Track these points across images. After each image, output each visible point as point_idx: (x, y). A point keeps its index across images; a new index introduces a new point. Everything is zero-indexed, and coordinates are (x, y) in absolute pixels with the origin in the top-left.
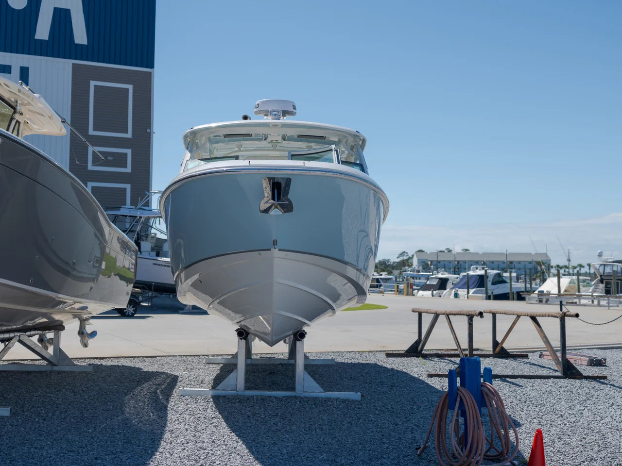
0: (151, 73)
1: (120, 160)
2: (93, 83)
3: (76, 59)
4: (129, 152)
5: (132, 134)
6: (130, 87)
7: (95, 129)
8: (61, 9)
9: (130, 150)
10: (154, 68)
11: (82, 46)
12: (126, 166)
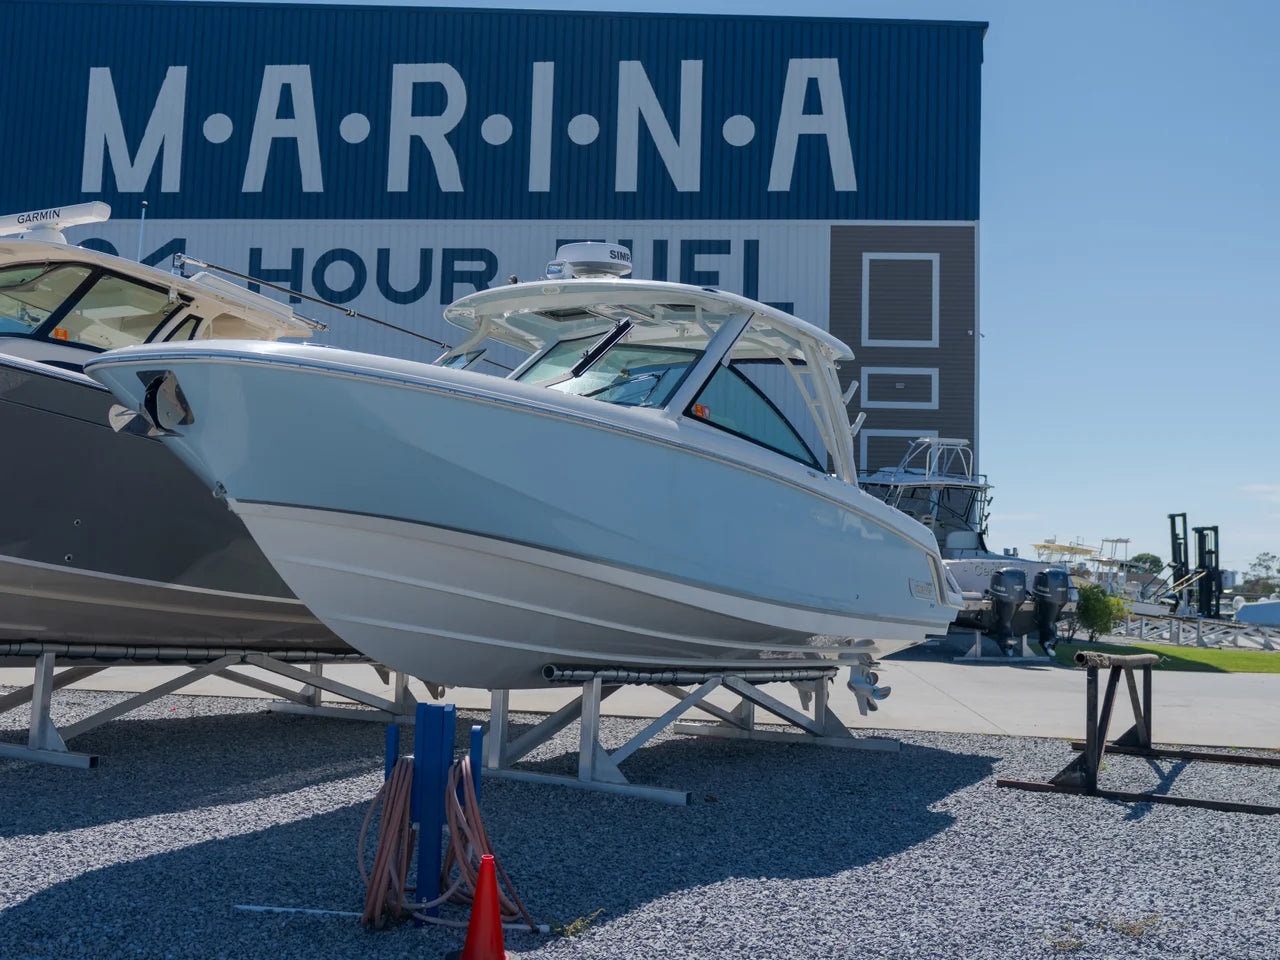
0: (973, 228)
1: (918, 388)
2: (867, 257)
3: (837, 217)
4: (934, 373)
5: (941, 340)
6: (935, 258)
7: (872, 336)
8: (809, 136)
9: (937, 369)
10: (978, 218)
11: (848, 194)
12: (929, 399)
